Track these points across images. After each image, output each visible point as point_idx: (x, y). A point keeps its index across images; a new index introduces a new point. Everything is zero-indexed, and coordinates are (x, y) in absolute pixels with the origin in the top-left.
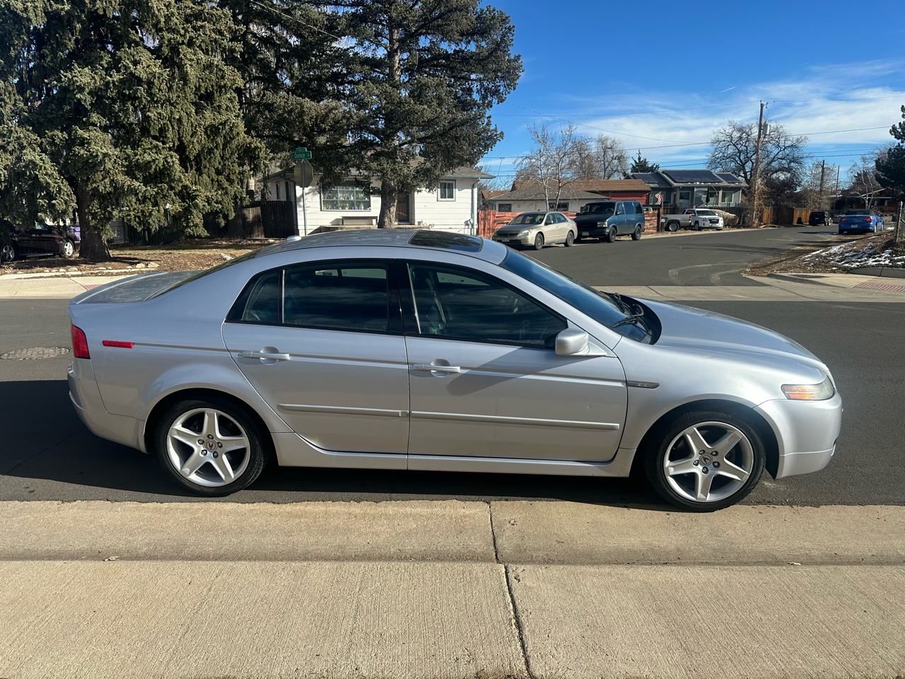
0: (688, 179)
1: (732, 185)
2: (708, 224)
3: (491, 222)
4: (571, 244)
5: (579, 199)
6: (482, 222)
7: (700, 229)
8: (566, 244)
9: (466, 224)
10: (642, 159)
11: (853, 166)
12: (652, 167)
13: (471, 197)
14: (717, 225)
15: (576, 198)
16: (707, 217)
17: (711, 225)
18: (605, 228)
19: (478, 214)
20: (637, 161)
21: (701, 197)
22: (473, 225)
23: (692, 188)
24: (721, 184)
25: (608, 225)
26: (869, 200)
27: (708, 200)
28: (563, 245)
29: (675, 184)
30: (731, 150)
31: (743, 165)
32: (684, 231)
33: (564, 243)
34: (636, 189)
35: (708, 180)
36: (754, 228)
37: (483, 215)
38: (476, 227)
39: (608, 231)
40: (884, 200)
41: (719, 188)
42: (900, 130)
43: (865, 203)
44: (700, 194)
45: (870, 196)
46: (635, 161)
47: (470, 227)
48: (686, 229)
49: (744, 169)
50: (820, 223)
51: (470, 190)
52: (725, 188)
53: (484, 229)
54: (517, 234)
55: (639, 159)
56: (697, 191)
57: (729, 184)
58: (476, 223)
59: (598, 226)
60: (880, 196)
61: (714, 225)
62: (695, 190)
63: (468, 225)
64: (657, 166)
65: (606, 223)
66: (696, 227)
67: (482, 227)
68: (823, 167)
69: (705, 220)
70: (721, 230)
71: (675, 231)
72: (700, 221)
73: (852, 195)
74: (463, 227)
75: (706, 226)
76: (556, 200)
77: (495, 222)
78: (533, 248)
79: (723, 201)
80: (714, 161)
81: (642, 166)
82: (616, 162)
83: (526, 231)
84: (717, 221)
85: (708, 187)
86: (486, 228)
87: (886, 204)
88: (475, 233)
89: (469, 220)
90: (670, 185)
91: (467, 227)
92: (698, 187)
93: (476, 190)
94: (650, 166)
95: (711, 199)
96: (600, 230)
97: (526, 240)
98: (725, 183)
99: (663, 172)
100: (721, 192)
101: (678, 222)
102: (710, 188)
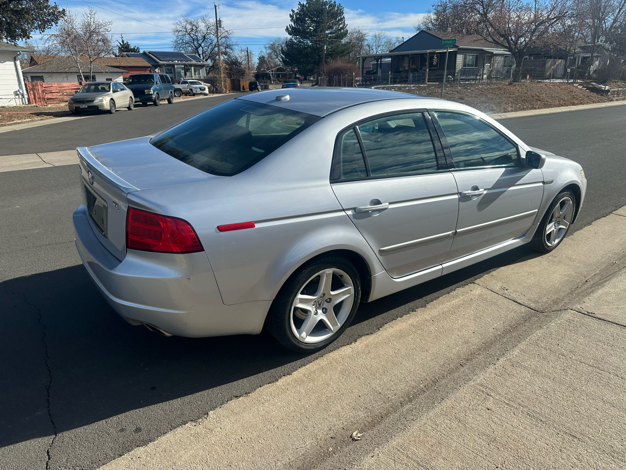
0: (169, 58)
1: (199, 63)
2: (199, 91)
3: (40, 92)
4: (132, 108)
5: (110, 72)
6: (32, 92)
7: (194, 95)
8: (129, 108)
9: (16, 94)
10: (125, 42)
11: (261, 52)
12: (134, 49)
13: (14, 68)
14: (205, 91)
15: (107, 71)
16: (198, 86)
17: (201, 91)
18: (152, 94)
19: (26, 85)
20: (122, 44)
21: (180, 72)
22: (23, 95)
23: (173, 65)
24: (192, 63)
25: (154, 92)
26: (272, 74)
27: (185, 74)
28: (127, 109)
29: (161, 62)
30: (187, 38)
31: (197, 49)
32: (185, 97)
33: (127, 108)
34: (138, 65)
35: (182, 59)
36: (224, 93)
37: (31, 86)
38: (26, 96)
39: (154, 97)
40: (279, 74)
41: (191, 65)
42: (290, 29)
43: (270, 76)
44: (179, 70)
45: (272, 71)
46: (120, 43)
47: (21, 97)
48: (186, 95)
49: (198, 53)
50: (255, 89)
51: (13, 63)
52: (195, 66)
53: (35, 99)
54: (93, 101)
55: (123, 42)
56: (177, 68)
57: (197, 63)
58: (25, 93)
59: (146, 93)
60: (278, 71)
61: (203, 92)
62: (176, 66)
63: (18, 95)
64: (138, 48)
65: (152, 90)
66: (191, 94)
67: (33, 97)
68: (247, 52)
69: (196, 88)
70: (207, 95)
71: (180, 96)
72: (193, 89)
73: (262, 71)
74: (14, 97)
75: (198, 93)
76: (90, 72)
77: (43, 91)
78: (109, 112)
79: (195, 75)
80: (177, 44)
81: (126, 47)
82: (100, 43)
83: (101, 98)
84: (205, 89)
85: (184, 64)
86: (37, 98)
87: (280, 77)
88: (27, 103)
89: (19, 91)
90: (157, 63)
91: (17, 97)
92: (177, 65)
93: (18, 63)
94: (132, 47)
95: (187, 73)
96: (148, 96)
97: (102, 105)
98: (194, 62)
99: (149, 53)
100: (193, 68)
101: (180, 90)
102: (185, 65)
